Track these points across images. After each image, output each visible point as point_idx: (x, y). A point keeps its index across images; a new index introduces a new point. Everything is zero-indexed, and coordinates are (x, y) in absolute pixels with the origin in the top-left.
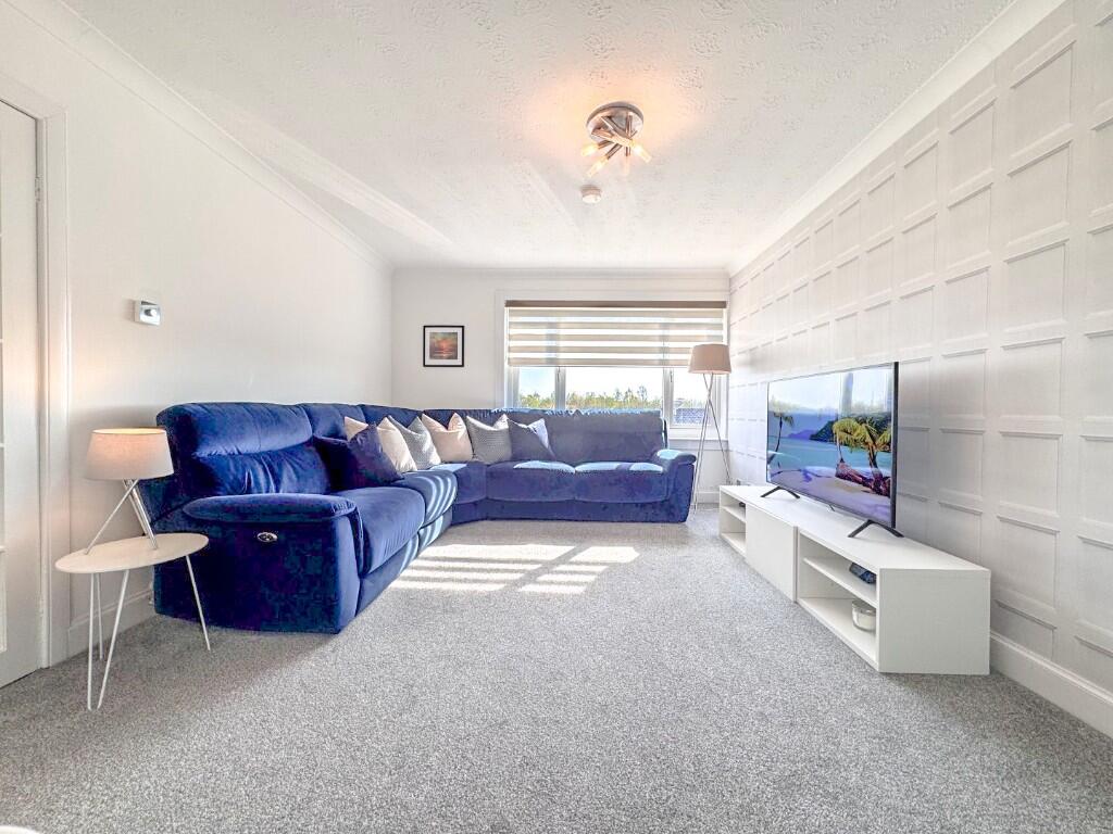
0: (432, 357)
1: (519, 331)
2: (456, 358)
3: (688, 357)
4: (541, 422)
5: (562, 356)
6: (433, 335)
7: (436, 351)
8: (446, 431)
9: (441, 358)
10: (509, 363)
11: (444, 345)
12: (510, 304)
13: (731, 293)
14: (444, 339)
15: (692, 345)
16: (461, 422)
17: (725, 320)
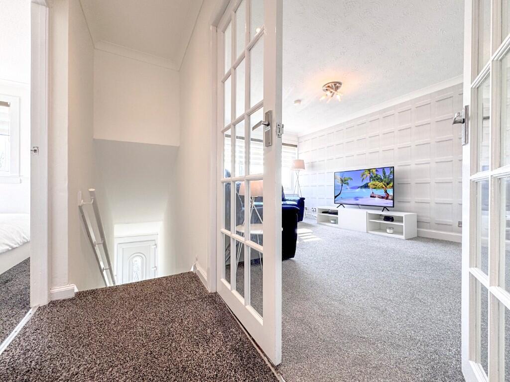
13: (299, 142)
17: (296, 152)
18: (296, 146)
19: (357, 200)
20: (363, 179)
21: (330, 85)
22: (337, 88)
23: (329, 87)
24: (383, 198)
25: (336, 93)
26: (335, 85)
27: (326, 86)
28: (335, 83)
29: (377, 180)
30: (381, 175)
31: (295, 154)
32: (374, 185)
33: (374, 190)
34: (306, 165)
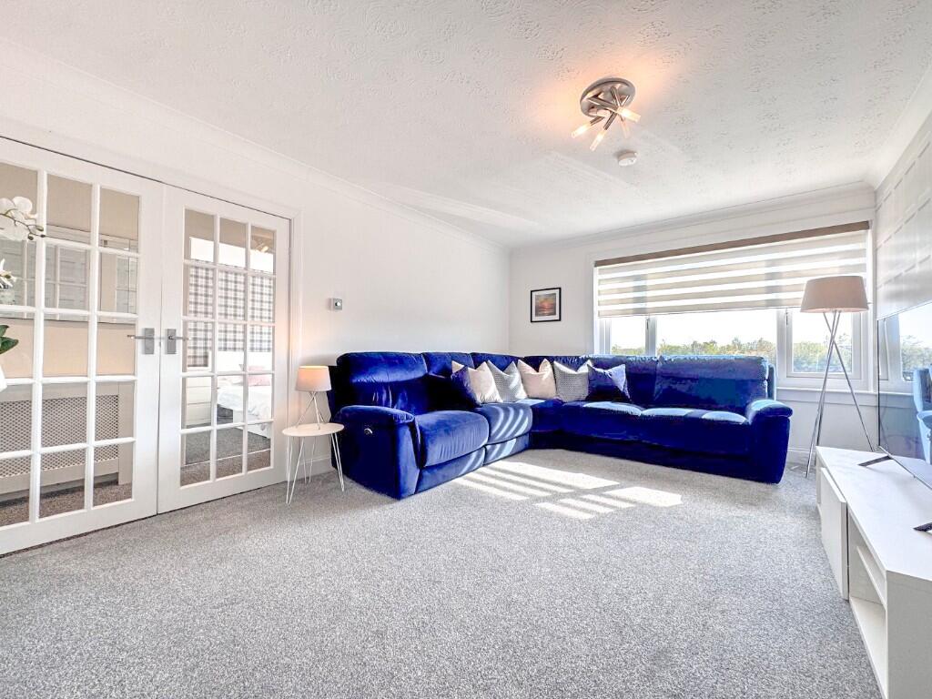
0: (537, 315)
1: (608, 286)
2: (555, 314)
3: (801, 295)
4: (623, 367)
5: (650, 305)
6: (538, 297)
7: (540, 310)
8: (536, 373)
9: (544, 315)
10: (599, 315)
11: (546, 304)
12: (598, 264)
13: (876, 208)
14: (546, 299)
15: (804, 281)
16: (549, 365)
18: (865, 225)
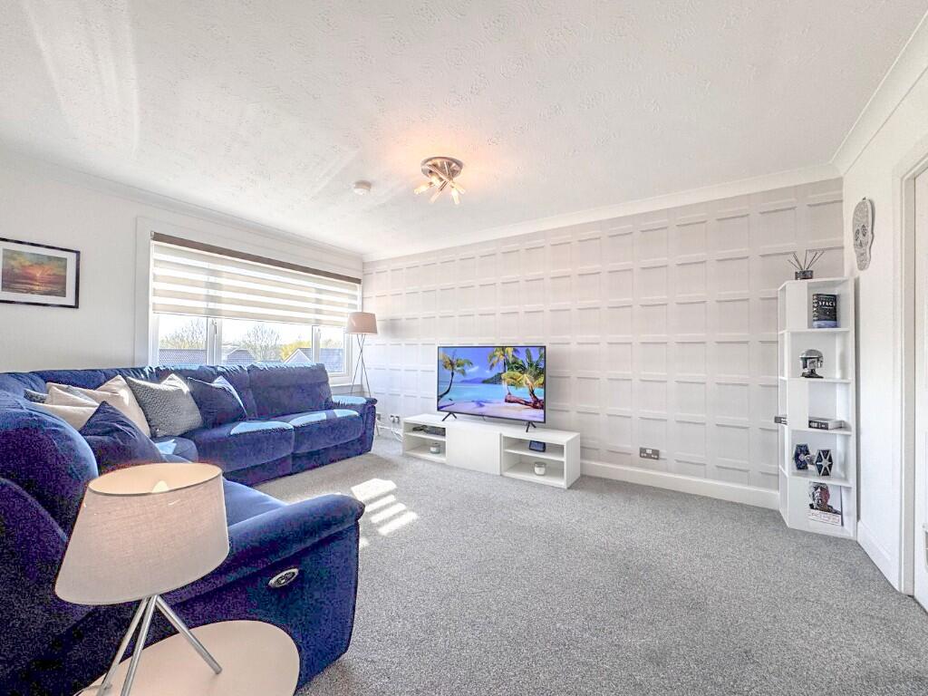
10: (154, 309)
12: (158, 237)
17: (358, 293)
18: (358, 281)
19: (481, 406)
20: (493, 365)
21: (438, 162)
22: (453, 173)
23: (435, 165)
24: (526, 403)
25: (450, 183)
26: (449, 165)
27: (430, 163)
28: (451, 161)
29: (517, 368)
30: (523, 359)
31: (355, 297)
32: (512, 378)
33: (512, 389)
34: (379, 325)
